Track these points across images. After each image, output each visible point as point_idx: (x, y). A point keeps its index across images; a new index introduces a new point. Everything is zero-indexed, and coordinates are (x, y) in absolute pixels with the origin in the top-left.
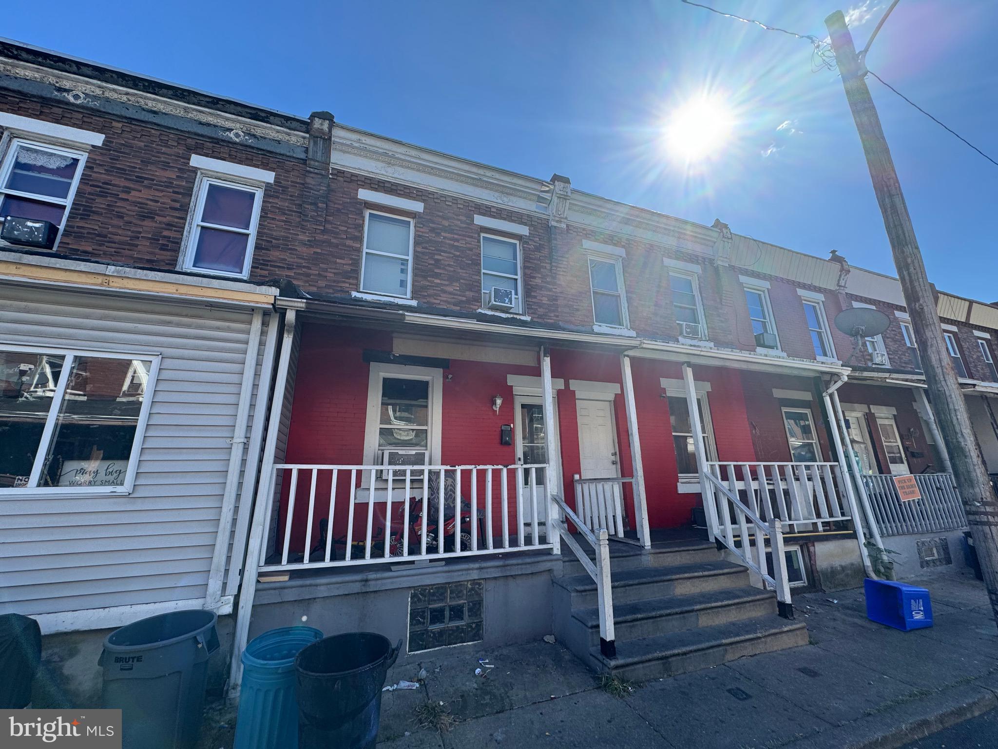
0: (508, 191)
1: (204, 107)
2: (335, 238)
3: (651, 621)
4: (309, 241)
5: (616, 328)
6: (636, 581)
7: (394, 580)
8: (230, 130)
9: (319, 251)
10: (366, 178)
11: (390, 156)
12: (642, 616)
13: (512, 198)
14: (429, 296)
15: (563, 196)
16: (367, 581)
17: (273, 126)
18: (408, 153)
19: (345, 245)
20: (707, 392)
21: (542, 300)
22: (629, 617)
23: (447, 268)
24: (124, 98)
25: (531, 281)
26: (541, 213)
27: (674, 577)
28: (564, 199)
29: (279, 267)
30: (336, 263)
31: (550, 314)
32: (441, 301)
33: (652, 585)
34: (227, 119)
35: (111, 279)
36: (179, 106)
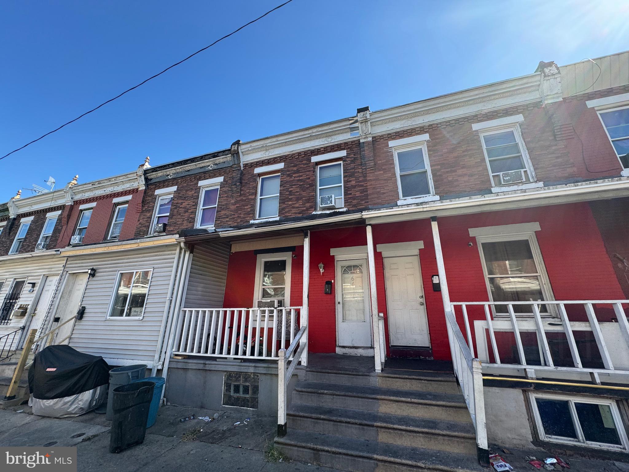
0: (330, 134)
1: (200, 161)
2: (244, 197)
3: (332, 423)
4: (235, 202)
5: (421, 197)
6: (343, 393)
7: (217, 366)
8: (209, 166)
9: (238, 205)
10: (257, 162)
11: (265, 147)
12: (325, 417)
13: (333, 137)
14: (286, 212)
15: (364, 121)
16: (205, 364)
17: (220, 157)
18: (272, 141)
19: (248, 199)
20: (536, 232)
21: (355, 195)
22: (314, 415)
23: (295, 194)
24: (181, 170)
25: (347, 184)
26: (353, 138)
27: (379, 397)
28: (366, 122)
29: (224, 218)
30: (245, 209)
31: (361, 202)
32: (292, 213)
33: (356, 399)
34: (207, 162)
35: (139, 244)
36: (193, 165)
